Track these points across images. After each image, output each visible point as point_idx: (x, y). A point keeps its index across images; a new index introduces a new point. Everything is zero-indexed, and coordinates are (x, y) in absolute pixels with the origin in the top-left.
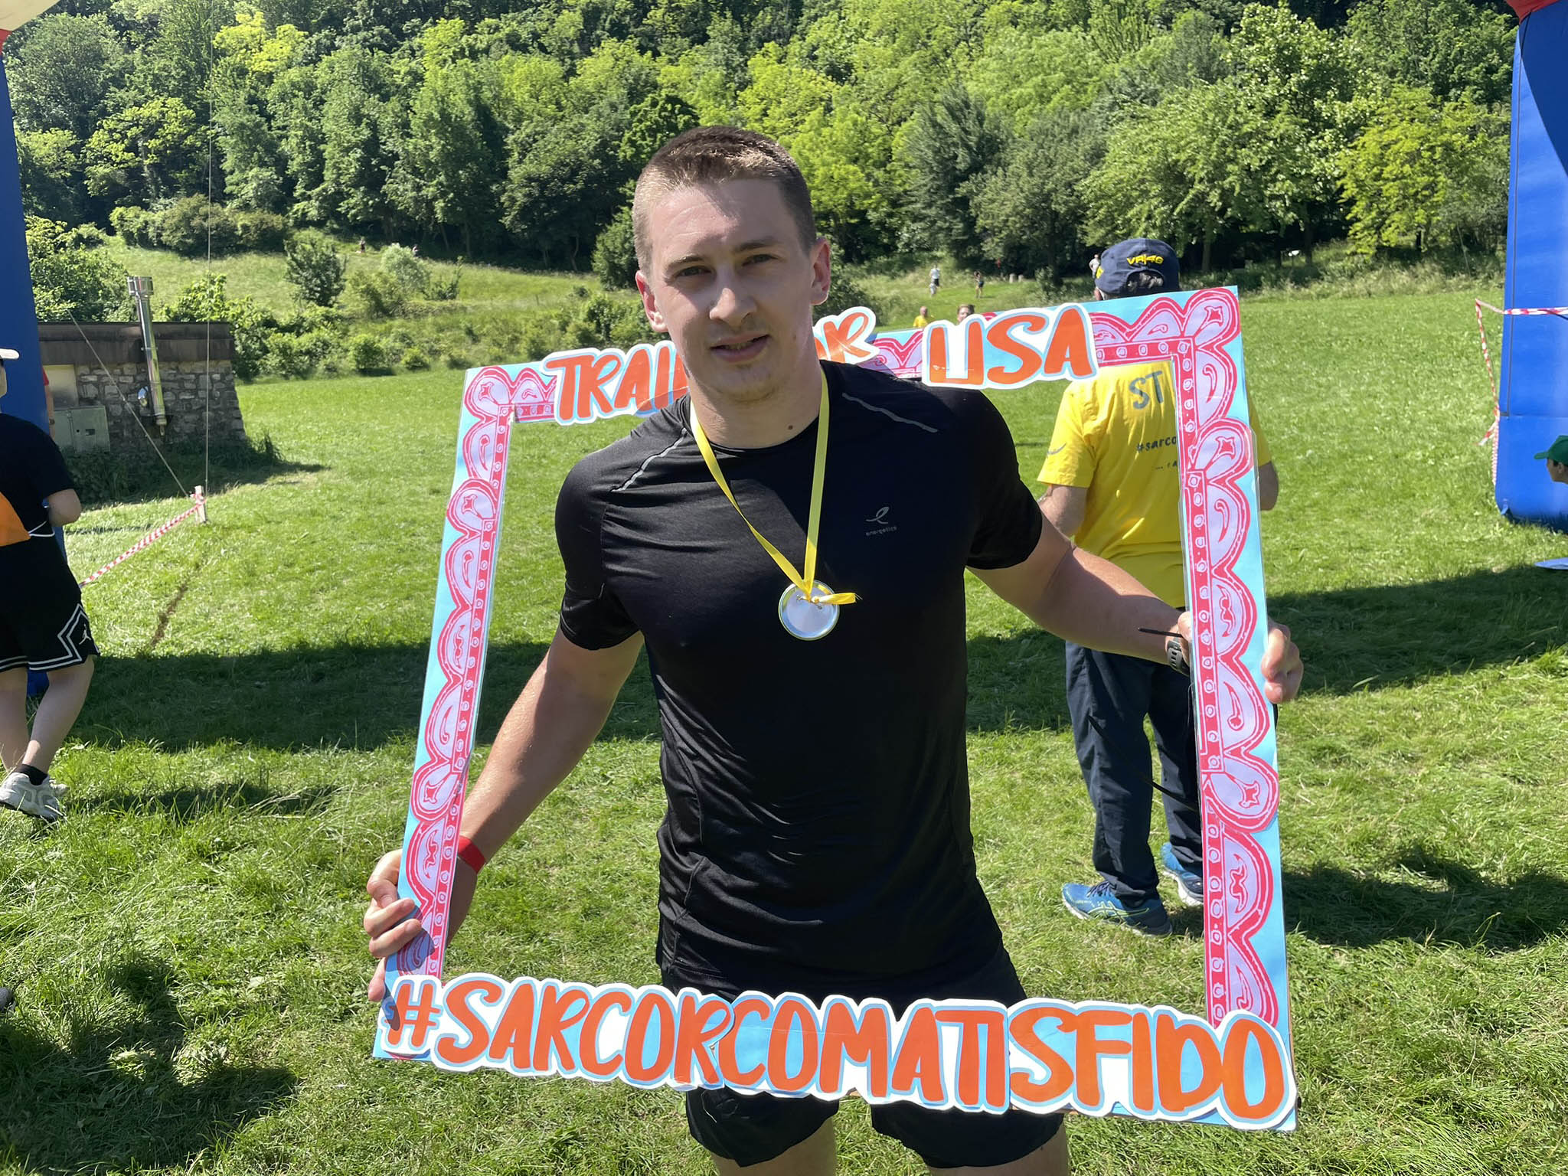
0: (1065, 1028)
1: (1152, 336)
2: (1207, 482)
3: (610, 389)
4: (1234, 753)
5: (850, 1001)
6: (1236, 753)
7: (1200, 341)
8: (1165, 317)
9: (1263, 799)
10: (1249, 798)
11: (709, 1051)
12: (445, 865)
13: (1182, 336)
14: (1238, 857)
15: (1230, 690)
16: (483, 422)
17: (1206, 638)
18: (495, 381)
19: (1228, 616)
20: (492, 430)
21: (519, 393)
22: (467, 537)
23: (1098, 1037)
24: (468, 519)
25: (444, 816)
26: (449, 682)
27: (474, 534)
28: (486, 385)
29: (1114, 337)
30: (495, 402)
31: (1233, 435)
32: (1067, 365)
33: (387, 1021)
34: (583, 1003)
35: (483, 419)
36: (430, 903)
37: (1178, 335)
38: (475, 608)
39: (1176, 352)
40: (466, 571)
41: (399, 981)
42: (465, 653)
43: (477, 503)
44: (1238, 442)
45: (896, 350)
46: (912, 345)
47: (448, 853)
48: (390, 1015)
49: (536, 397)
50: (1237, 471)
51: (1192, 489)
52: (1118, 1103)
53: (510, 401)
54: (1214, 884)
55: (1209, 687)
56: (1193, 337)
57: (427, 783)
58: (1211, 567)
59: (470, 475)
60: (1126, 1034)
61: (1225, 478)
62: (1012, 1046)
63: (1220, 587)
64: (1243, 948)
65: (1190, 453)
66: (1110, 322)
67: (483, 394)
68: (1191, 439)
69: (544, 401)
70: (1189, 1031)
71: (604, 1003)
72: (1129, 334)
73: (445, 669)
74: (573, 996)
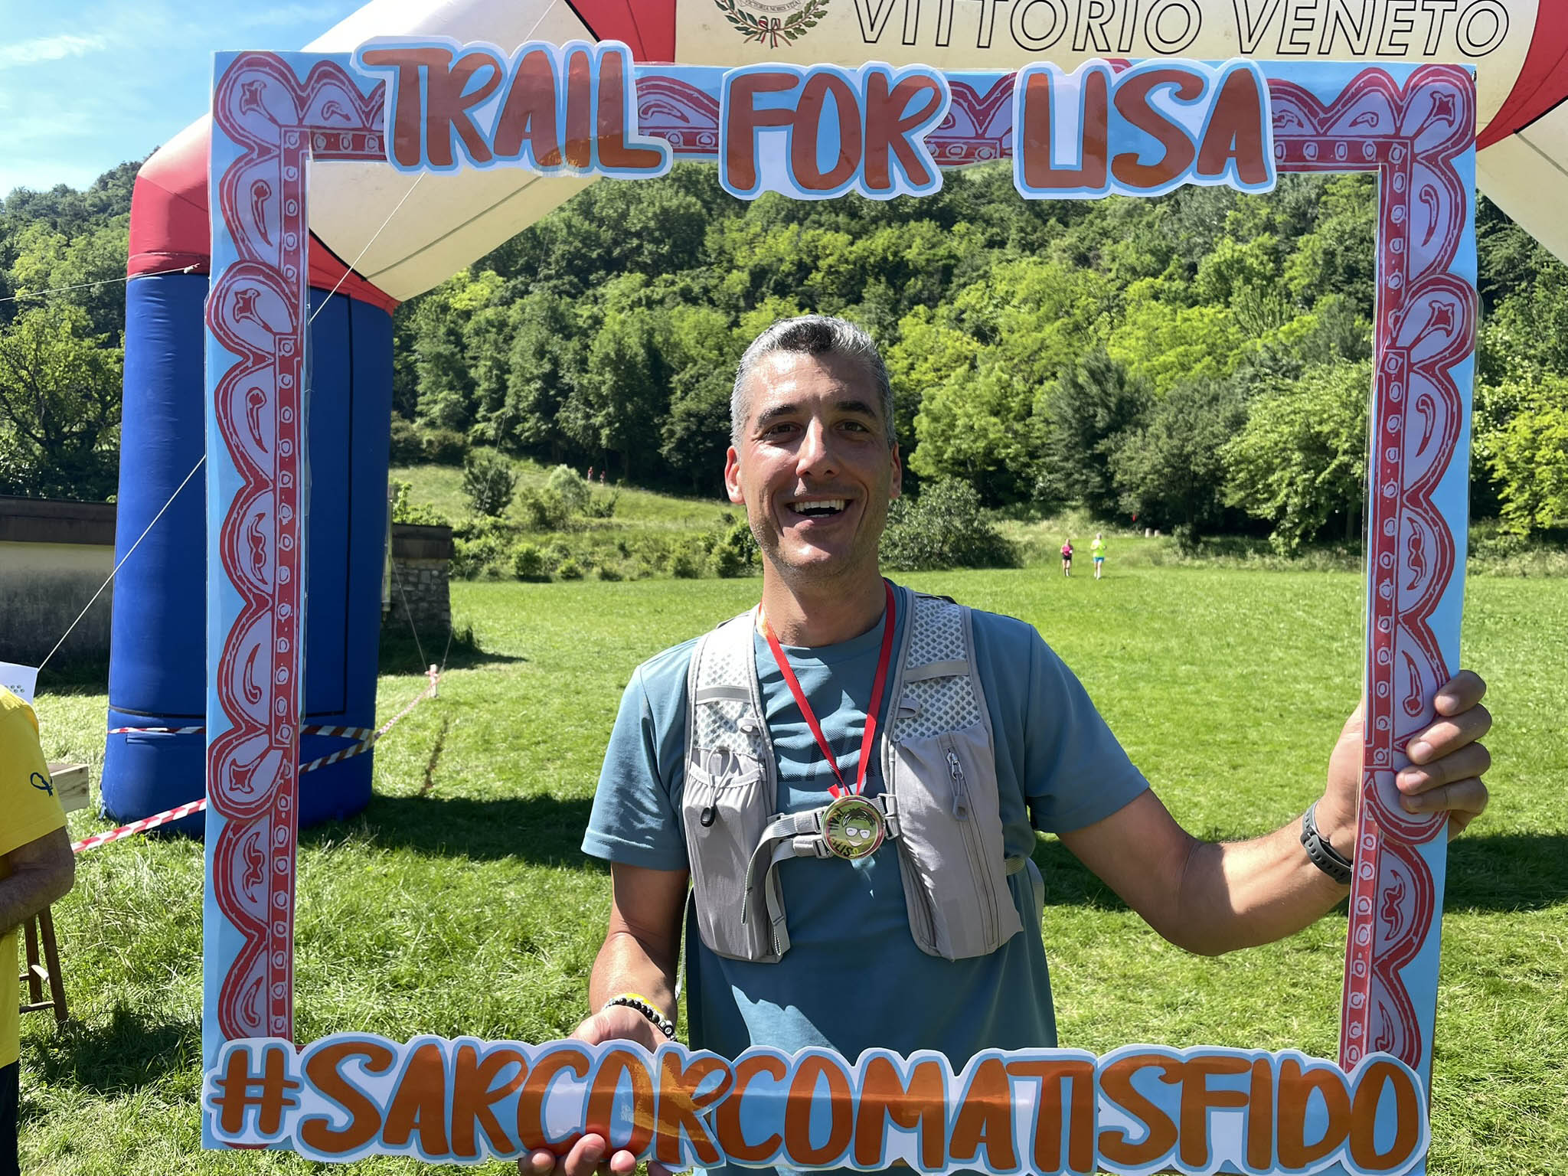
0: (1167, 1077)
1: (1356, 130)
2: (1411, 366)
3: (486, 118)
5: (895, 1055)
7: (1422, 145)
8: (1377, 100)
11: (704, 1123)
12: (279, 882)
13: (1397, 135)
14: (1395, 874)
15: (1410, 661)
16: (255, 155)
17: (1385, 591)
18: (270, 81)
19: (1417, 562)
20: (269, 171)
21: (316, 106)
22: (249, 364)
23: (1208, 1089)
24: (248, 332)
25: (268, 812)
26: (249, 605)
27: (262, 359)
28: (251, 84)
29: (1300, 124)
30: (273, 120)
31: (1455, 300)
32: (1231, 162)
33: (214, 1100)
34: (516, 1067)
35: (253, 149)
36: (262, 938)
37: (1392, 132)
38: (279, 485)
39: (1387, 161)
40: (254, 425)
41: (228, 1045)
42: (270, 559)
43: (260, 306)
44: (1458, 308)
45: (970, 105)
46: (997, 99)
47: (282, 865)
48: (219, 1092)
49: (347, 118)
50: (1452, 354)
51: (1388, 375)
52: (1227, 1163)
53: (301, 120)
54: (1363, 905)
55: (1384, 657)
56: (1413, 139)
57: (234, 762)
58: (1403, 492)
59: (240, 253)
60: (1242, 1083)
61: (1436, 363)
62: (1102, 1102)
63: (1409, 519)
64: (1390, 981)
65: (1390, 322)
66: (1298, 97)
67: (247, 102)
68: (1394, 300)
69: (364, 128)
70: (1316, 1074)
71: (550, 1066)
72: (1322, 122)
73: (240, 585)
74: (502, 1058)
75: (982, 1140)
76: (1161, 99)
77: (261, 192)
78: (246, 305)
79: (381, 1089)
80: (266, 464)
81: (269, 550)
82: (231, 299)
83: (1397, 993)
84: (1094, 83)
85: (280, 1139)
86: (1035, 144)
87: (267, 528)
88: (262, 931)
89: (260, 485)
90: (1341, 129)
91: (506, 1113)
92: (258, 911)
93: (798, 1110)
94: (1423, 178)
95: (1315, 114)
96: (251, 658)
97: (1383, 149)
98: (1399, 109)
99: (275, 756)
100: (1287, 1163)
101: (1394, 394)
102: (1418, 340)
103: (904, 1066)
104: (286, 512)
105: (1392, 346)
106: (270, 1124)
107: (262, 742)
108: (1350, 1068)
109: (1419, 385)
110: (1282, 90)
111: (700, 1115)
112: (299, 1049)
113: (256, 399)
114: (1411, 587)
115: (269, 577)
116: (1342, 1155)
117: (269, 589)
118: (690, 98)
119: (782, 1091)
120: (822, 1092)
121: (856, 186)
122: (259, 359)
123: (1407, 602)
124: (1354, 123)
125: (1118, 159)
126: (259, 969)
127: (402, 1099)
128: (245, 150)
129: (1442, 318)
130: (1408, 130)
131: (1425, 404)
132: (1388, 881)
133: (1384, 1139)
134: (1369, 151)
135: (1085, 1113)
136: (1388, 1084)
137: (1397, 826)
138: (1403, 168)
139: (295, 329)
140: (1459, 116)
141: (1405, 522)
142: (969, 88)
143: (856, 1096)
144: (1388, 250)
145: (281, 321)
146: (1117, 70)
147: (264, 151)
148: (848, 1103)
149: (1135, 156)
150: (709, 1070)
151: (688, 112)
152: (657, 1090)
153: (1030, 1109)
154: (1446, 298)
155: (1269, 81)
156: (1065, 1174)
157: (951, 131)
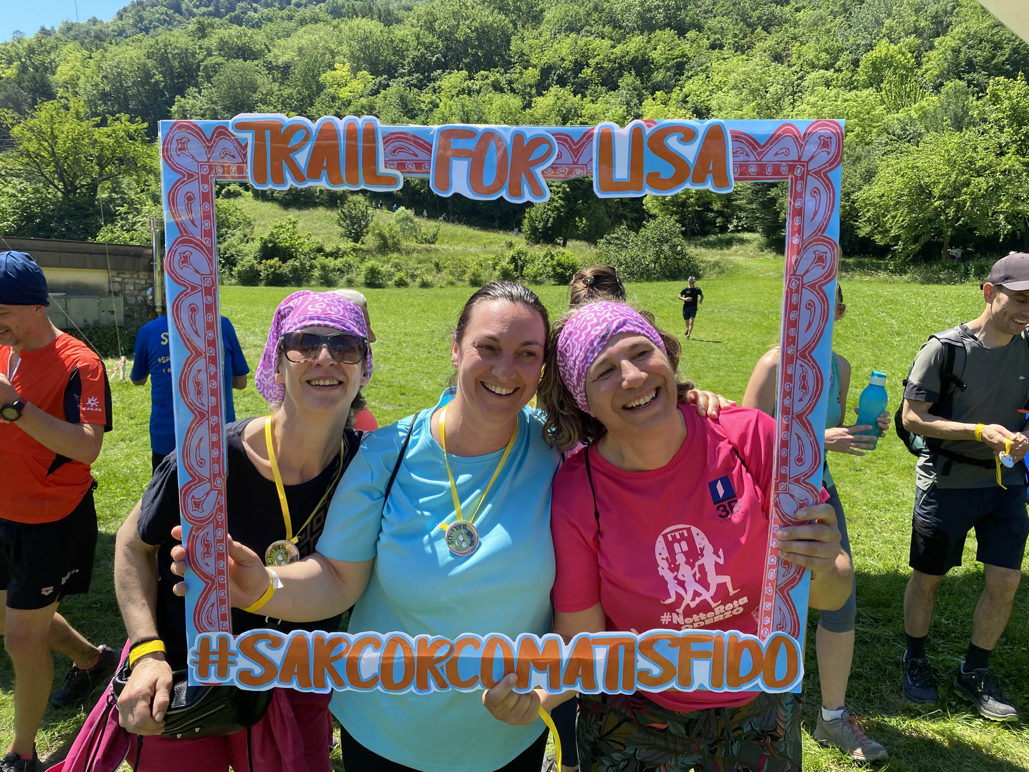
0: (671, 646)
1: (777, 158)
2: (803, 285)
3: (302, 158)
4: (795, 481)
5: (536, 636)
6: (798, 481)
8: (789, 142)
11: (440, 670)
12: (220, 556)
15: (799, 438)
16: (185, 179)
17: (787, 402)
18: (190, 137)
19: (804, 387)
20: (194, 187)
21: (217, 151)
22: (189, 291)
23: (692, 650)
24: (187, 273)
25: (212, 521)
26: (196, 417)
27: (195, 288)
28: (181, 139)
29: (747, 155)
30: (193, 158)
31: (826, 250)
32: (710, 177)
33: (195, 662)
34: (344, 645)
35: (184, 176)
36: (213, 584)
37: (797, 159)
38: (208, 355)
39: (793, 173)
40: (193, 323)
41: (199, 636)
42: (205, 393)
43: (192, 259)
44: (829, 255)
45: (570, 146)
46: (584, 143)
47: (221, 548)
48: (196, 658)
49: (233, 157)
50: (825, 279)
51: (791, 290)
53: (209, 159)
54: (772, 560)
55: (786, 436)
56: (807, 162)
57: (193, 497)
58: (797, 351)
59: (181, 232)
60: (709, 647)
61: (816, 283)
62: (639, 657)
63: (801, 366)
64: (785, 597)
65: (793, 261)
66: (746, 140)
67: (180, 149)
68: (796, 250)
69: (243, 162)
70: (746, 643)
71: (361, 644)
72: (759, 154)
73: (190, 406)
74: (338, 641)
75: (579, 676)
76: (673, 142)
77: (190, 199)
78: (185, 260)
79: (277, 656)
80: (201, 344)
81: (205, 387)
82: (177, 257)
83: (788, 602)
84: (637, 133)
85: (228, 681)
86: (605, 167)
87: (203, 377)
88: (213, 581)
89: (198, 354)
90: (770, 157)
91: (341, 667)
92: (211, 570)
93: (487, 663)
94: (813, 183)
95: (755, 149)
96: (199, 444)
97: (792, 168)
98: (801, 146)
99: (214, 494)
100: (730, 685)
101: (794, 300)
102: (807, 271)
103: (540, 641)
104: (212, 369)
105: (794, 274)
106: (223, 672)
107: (207, 487)
108: (764, 638)
109: (808, 295)
110: (737, 137)
111: (438, 666)
112: (235, 638)
113: (193, 310)
114: (801, 400)
115: (205, 402)
116: (759, 680)
117: (206, 408)
118: (418, 144)
119: (479, 654)
120: (499, 654)
121: (504, 194)
122: (194, 288)
123: (798, 408)
124: (776, 154)
125: (649, 175)
126: (213, 598)
127: (288, 661)
128: (180, 176)
129: (821, 259)
130: (805, 158)
131: (810, 305)
133: (780, 674)
134: (784, 169)
135: (630, 664)
136: (783, 648)
138: (802, 178)
139: (211, 272)
140: (833, 148)
141: (798, 367)
142: (569, 136)
143: (516, 656)
144: (793, 222)
145: (204, 268)
146: (649, 126)
147: (190, 176)
148: (512, 660)
149: (659, 174)
150: (442, 645)
151: (418, 151)
152: (416, 655)
153: (603, 662)
154: (822, 248)
155: (731, 132)
156: (621, 692)
157: (559, 161)
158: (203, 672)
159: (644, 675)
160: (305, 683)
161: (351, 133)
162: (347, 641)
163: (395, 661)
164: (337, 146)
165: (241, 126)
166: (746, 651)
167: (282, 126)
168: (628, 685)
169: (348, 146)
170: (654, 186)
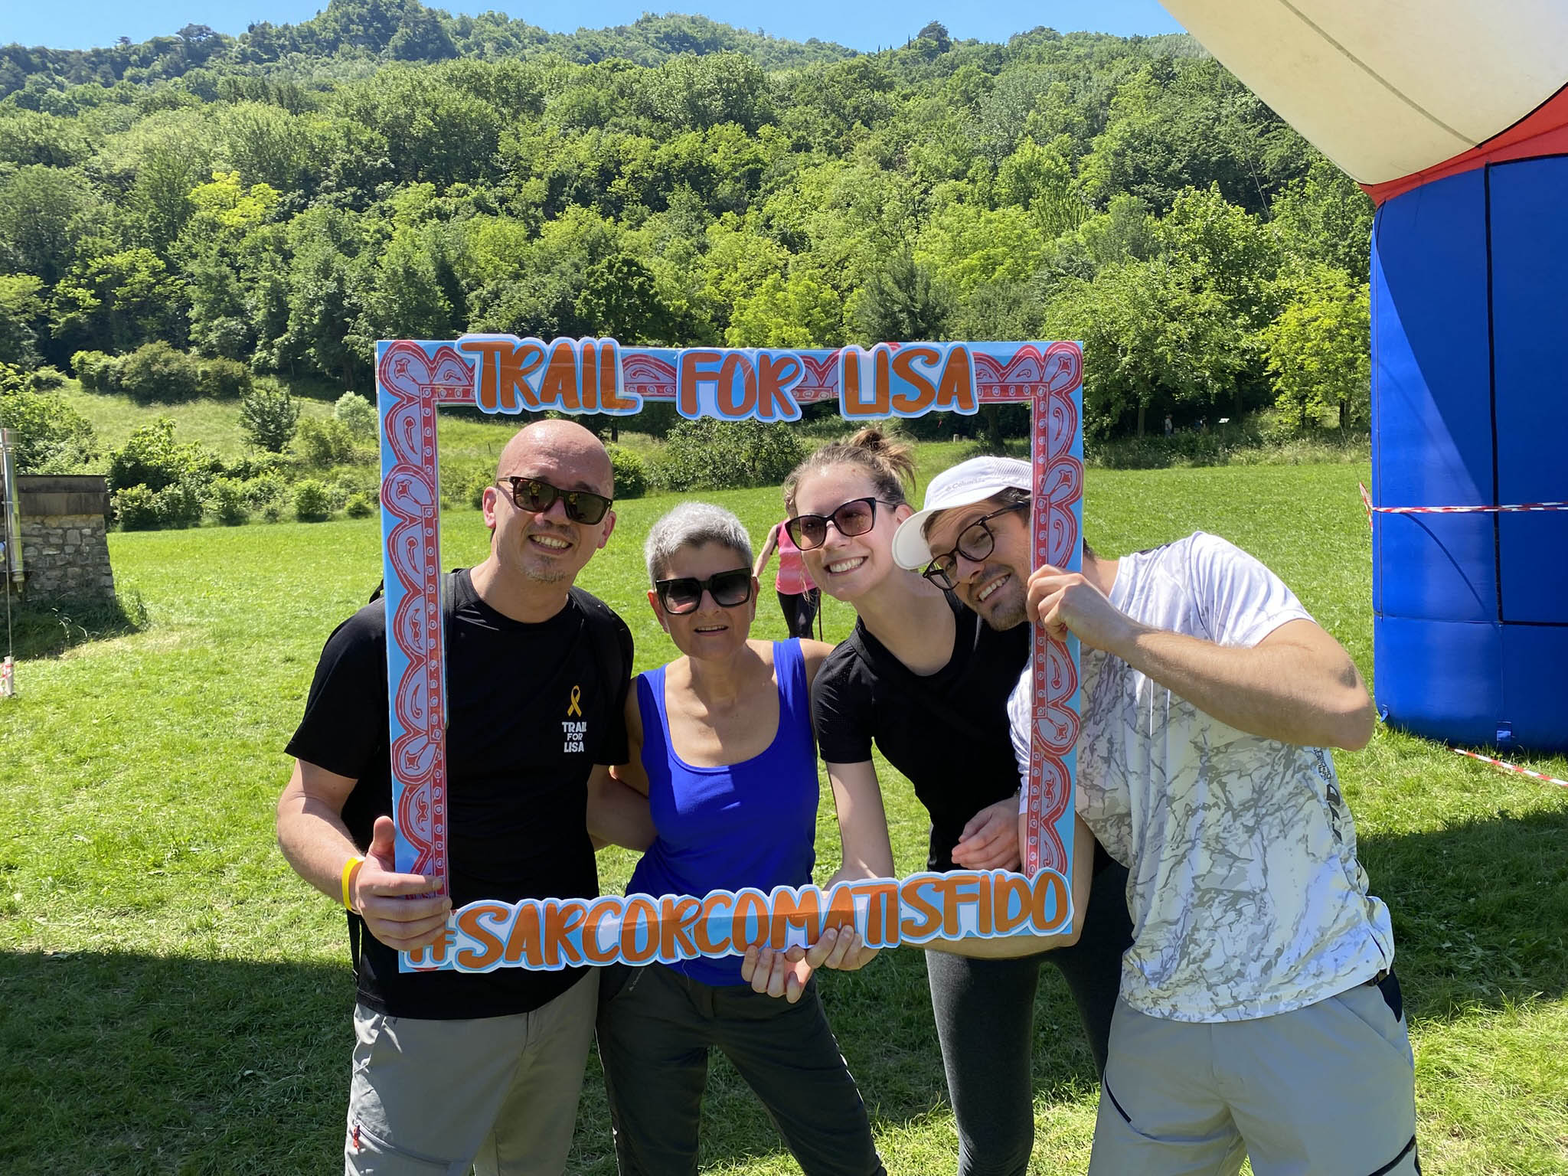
0: (937, 890)
1: (1019, 379)
2: (1050, 504)
3: (534, 382)
4: (1053, 705)
5: (792, 889)
6: (1055, 705)
7: (1056, 385)
8: (1029, 363)
9: (1069, 735)
10: (1061, 734)
11: (687, 934)
12: (437, 819)
13: (1041, 381)
14: (1051, 772)
15: (1054, 661)
16: (405, 402)
18: (410, 358)
20: (416, 412)
21: (440, 373)
22: (407, 523)
23: (958, 893)
24: (405, 504)
25: (429, 779)
26: (413, 662)
27: (415, 520)
28: (401, 361)
29: (990, 377)
30: (414, 380)
31: (1072, 469)
32: (955, 398)
34: (580, 913)
35: (403, 399)
36: (429, 851)
37: (1038, 379)
38: (428, 592)
39: (1035, 395)
40: (412, 557)
42: (424, 635)
43: (412, 489)
44: (1074, 473)
45: (817, 368)
46: (829, 366)
47: (439, 809)
49: (459, 379)
50: (1071, 498)
51: (1039, 510)
52: (969, 931)
53: (432, 381)
54: (1035, 790)
56: (1049, 383)
57: (407, 753)
59: (398, 459)
60: (976, 889)
61: (1063, 502)
62: (902, 905)
64: (1050, 829)
65: (1040, 480)
66: (989, 362)
67: (399, 371)
68: (1041, 470)
69: (470, 385)
70: (1014, 881)
71: (599, 911)
72: (1002, 375)
73: (405, 649)
74: (572, 909)
76: (917, 365)
77: (410, 423)
78: (404, 490)
79: (502, 931)
80: (419, 580)
81: (423, 630)
82: (395, 486)
83: (1053, 835)
84: (881, 356)
86: (850, 390)
87: (421, 617)
88: (429, 848)
89: (417, 592)
90: (1012, 378)
91: (576, 939)
92: (426, 836)
93: (739, 923)
94: (1055, 403)
95: (998, 371)
96: (415, 693)
97: (1034, 389)
98: (1042, 367)
99: (432, 747)
100: (1000, 930)
101: (1043, 520)
102: (1054, 490)
104: (432, 607)
105: (1041, 494)
106: (439, 955)
107: (423, 740)
108: (1031, 877)
109: (1055, 515)
110: (980, 359)
111: (685, 930)
113: (412, 544)
115: (424, 646)
116: (1028, 924)
117: (423, 652)
118: (659, 366)
119: (730, 913)
120: (752, 912)
121: (754, 414)
122: (413, 520)
124: (1019, 376)
125: (895, 397)
127: (515, 936)
128: (399, 400)
129: (1066, 479)
130: (1046, 379)
131: (1059, 524)
132: (1046, 777)
133: (1050, 914)
134: (1027, 390)
135: (894, 912)
136: (1051, 886)
137: (1051, 748)
138: (1044, 399)
139: (433, 502)
140: (1073, 369)
142: (814, 359)
143: (770, 912)
144: (1038, 442)
145: (425, 499)
146: (893, 349)
147: (410, 399)
148: (767, 917)
149: (905, 396)
150: (690, 905)
151: (659, 374)
152: (660, 919)
153: (864, 912)
154: (1067, 468)
155: (974, 354)
156: (884, 945)
157: (806, 384)
158: (417, 956)
159: (910, 927)
160: (534, 959)
161: (589, 355)
162: (582, 908)
163: (637, 927)
164: (573, 369)
165: (468, 347)
166: (1014, 893)
167: (513, 347)
168: (892, 936)
169: (585, 369)
170: (899, 409)
